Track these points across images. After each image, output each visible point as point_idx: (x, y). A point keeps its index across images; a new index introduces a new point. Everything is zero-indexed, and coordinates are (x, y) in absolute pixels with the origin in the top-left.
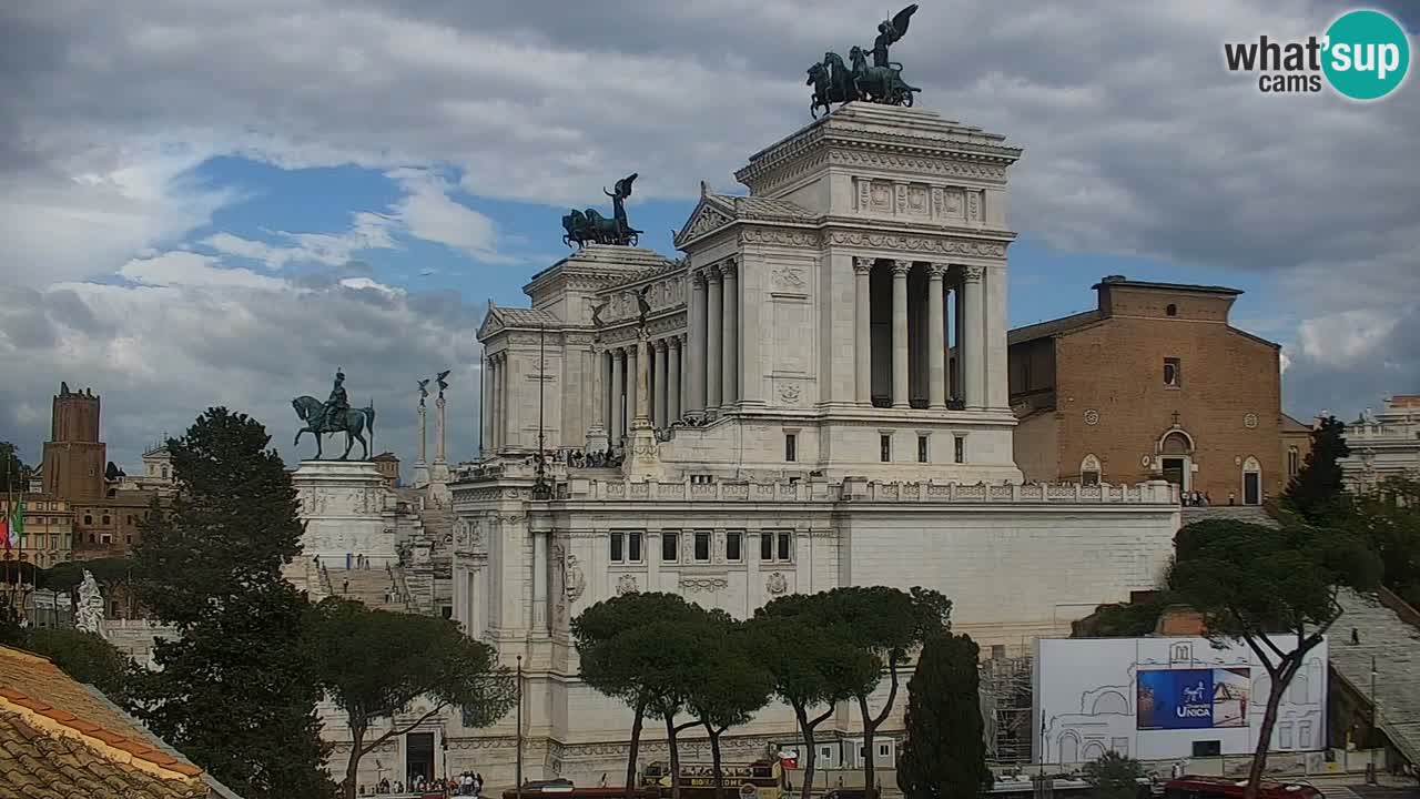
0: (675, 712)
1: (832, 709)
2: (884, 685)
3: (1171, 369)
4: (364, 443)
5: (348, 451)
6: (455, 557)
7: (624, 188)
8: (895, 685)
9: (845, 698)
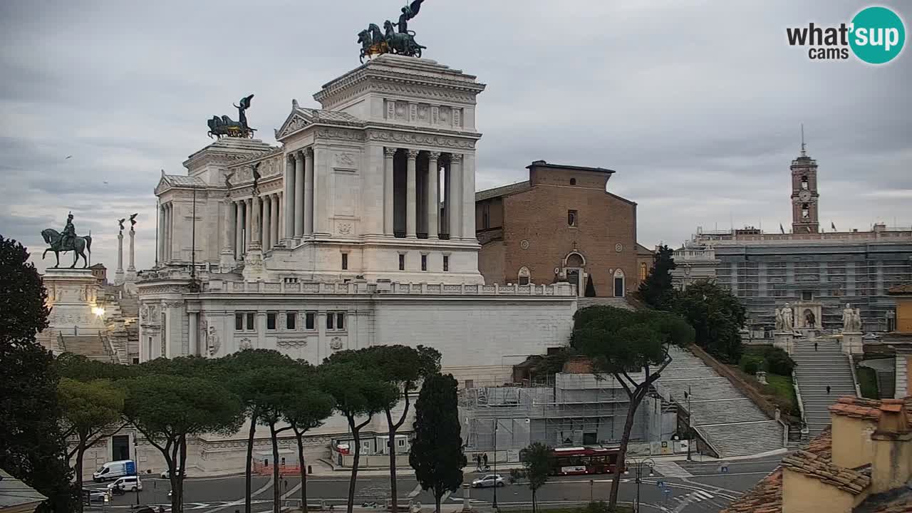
0: (276, 421)
1: (370, 419)
2: (401, 405)
3: (572, 216)
4: (85, 257)
5: (75, 263)
6: (140, 328)
7: (246, 103)
8: (408, 404)
9: (378, 411)
